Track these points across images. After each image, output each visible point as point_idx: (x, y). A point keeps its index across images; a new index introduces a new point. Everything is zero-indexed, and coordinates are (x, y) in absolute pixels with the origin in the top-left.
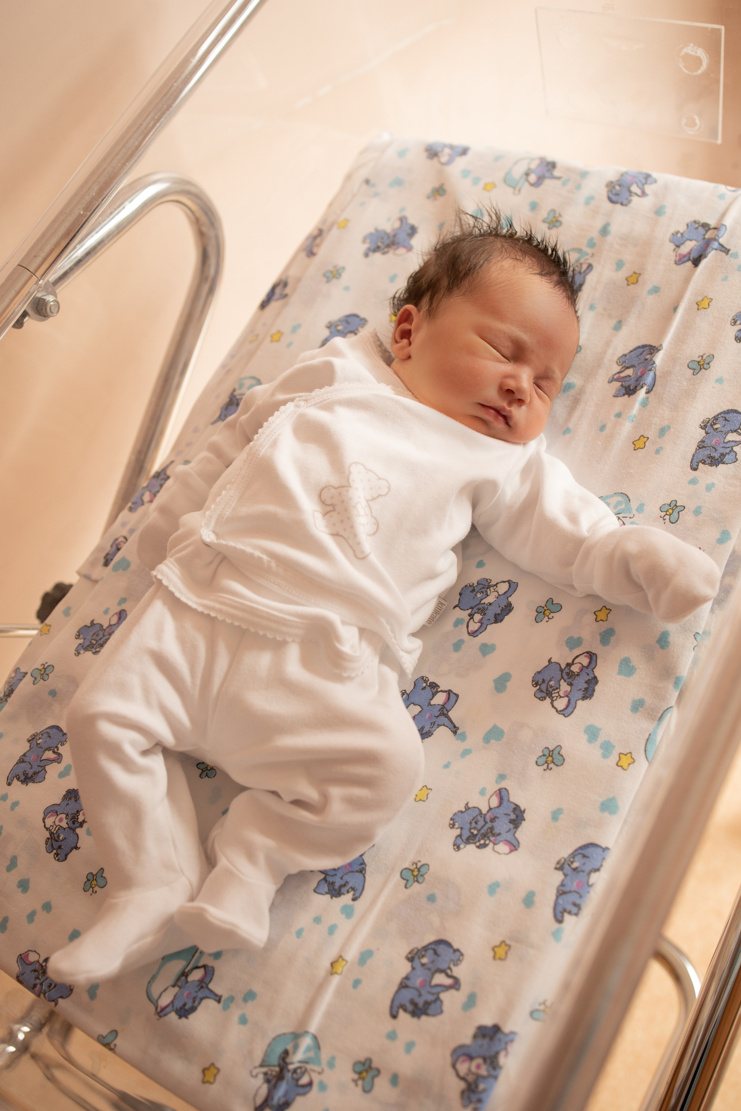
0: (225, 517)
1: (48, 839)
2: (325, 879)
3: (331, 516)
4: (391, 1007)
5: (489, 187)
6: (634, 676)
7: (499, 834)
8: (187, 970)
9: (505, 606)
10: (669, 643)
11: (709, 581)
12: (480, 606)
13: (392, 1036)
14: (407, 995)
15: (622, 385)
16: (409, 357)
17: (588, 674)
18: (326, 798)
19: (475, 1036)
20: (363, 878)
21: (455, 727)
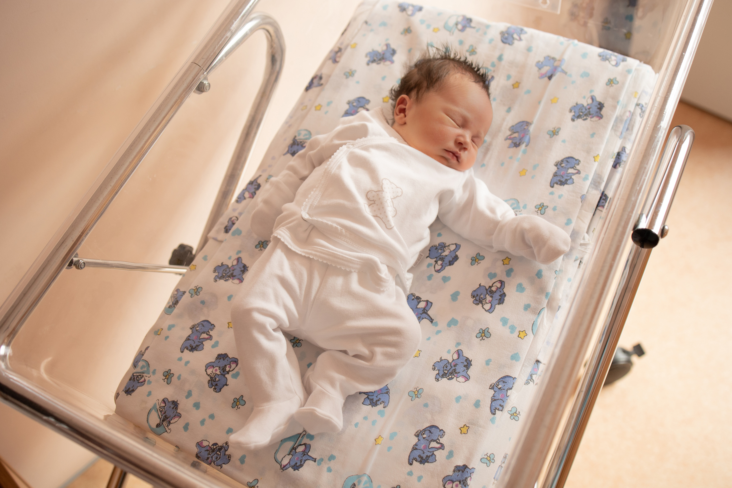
0: (314, 206)
1: (209, 380)
2: (368, 397)
3: (373, 207)
4: (409, 460)
5: (436, 30)
6: (525, 292)
7: (459, 372)
8: (295, 446)
9: (454, 257)
10: (542, 275)
11: (565, 243)
12: (441, 257)
13: (410, 474)
14: (417, 453)
15: (512, 142)
16: (405, 123)
17: (501, 292)
18: (373, 354)
19: (454, 471)
20: (388, 396)
21: (431, 319)
